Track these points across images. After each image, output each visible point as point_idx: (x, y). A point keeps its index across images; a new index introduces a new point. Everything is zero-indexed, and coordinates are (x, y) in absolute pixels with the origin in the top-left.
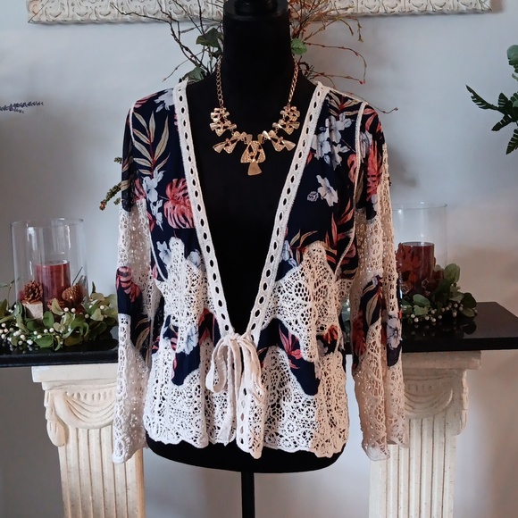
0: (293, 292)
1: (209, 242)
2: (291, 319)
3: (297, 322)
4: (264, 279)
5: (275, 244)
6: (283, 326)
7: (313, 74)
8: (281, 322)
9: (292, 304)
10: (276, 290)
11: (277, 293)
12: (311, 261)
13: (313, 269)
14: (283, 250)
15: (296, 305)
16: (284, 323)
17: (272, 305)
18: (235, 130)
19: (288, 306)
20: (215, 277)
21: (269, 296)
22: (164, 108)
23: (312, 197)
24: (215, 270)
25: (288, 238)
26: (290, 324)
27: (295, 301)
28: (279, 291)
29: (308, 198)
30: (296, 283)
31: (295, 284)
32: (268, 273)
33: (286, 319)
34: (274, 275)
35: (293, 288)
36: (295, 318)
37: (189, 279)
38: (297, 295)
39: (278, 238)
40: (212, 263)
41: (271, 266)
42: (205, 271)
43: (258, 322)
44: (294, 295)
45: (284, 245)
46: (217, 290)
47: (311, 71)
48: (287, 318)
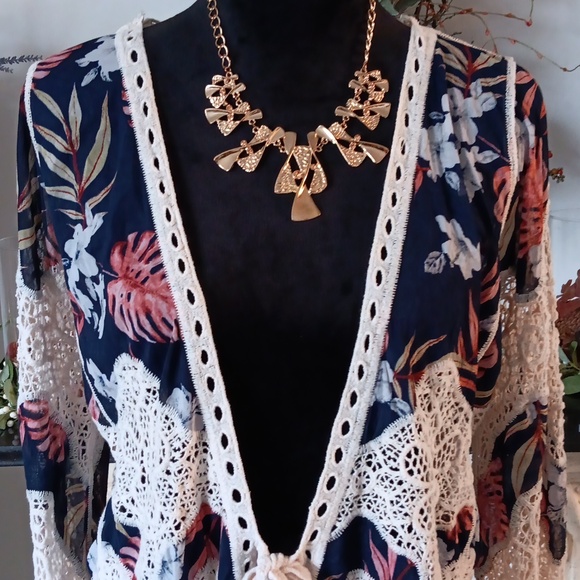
0: (402, 467)
1: (213, 369)
2: (397, 523)
3: (410, 529)
4: (336, 439)
5: (361, 368)
6: (376, 534)
7: (451, 11)
8: (372, 526)
9: (399, 491)
10: (363, 462)
11: (364, 467)
12: (432, 396)
13: (436, 410)
14: (378, 380)
15: (408, 495)
16: (380, 528)
17: (353, 491)
18: (259, 123)
19: (390, 495)
20: (225, 441)
21: (346, 474)
22: (98, 77)
23: (433, 266)
24: (227, 426)
25: (389, 355)
26: (394, 534)
27: (405, 486)
28: (369, 464)
29: (426, 268)
30: (409, 448)
31: (405, 452)
32: (345, 428)
33: (385, 522)
34: (356, 431)
35: (402, 458)
36: (407, 522)
37: (167, 446)
38: (411, 473)
39: (366, 356)
40: (218, 413)
41: (351, 414)
42: (204, 429)
43: (321, 528)
44: (403, 473)
45: (380, 371)
46: (230, 468)
47: (449, 6)
48: (384, 520)
